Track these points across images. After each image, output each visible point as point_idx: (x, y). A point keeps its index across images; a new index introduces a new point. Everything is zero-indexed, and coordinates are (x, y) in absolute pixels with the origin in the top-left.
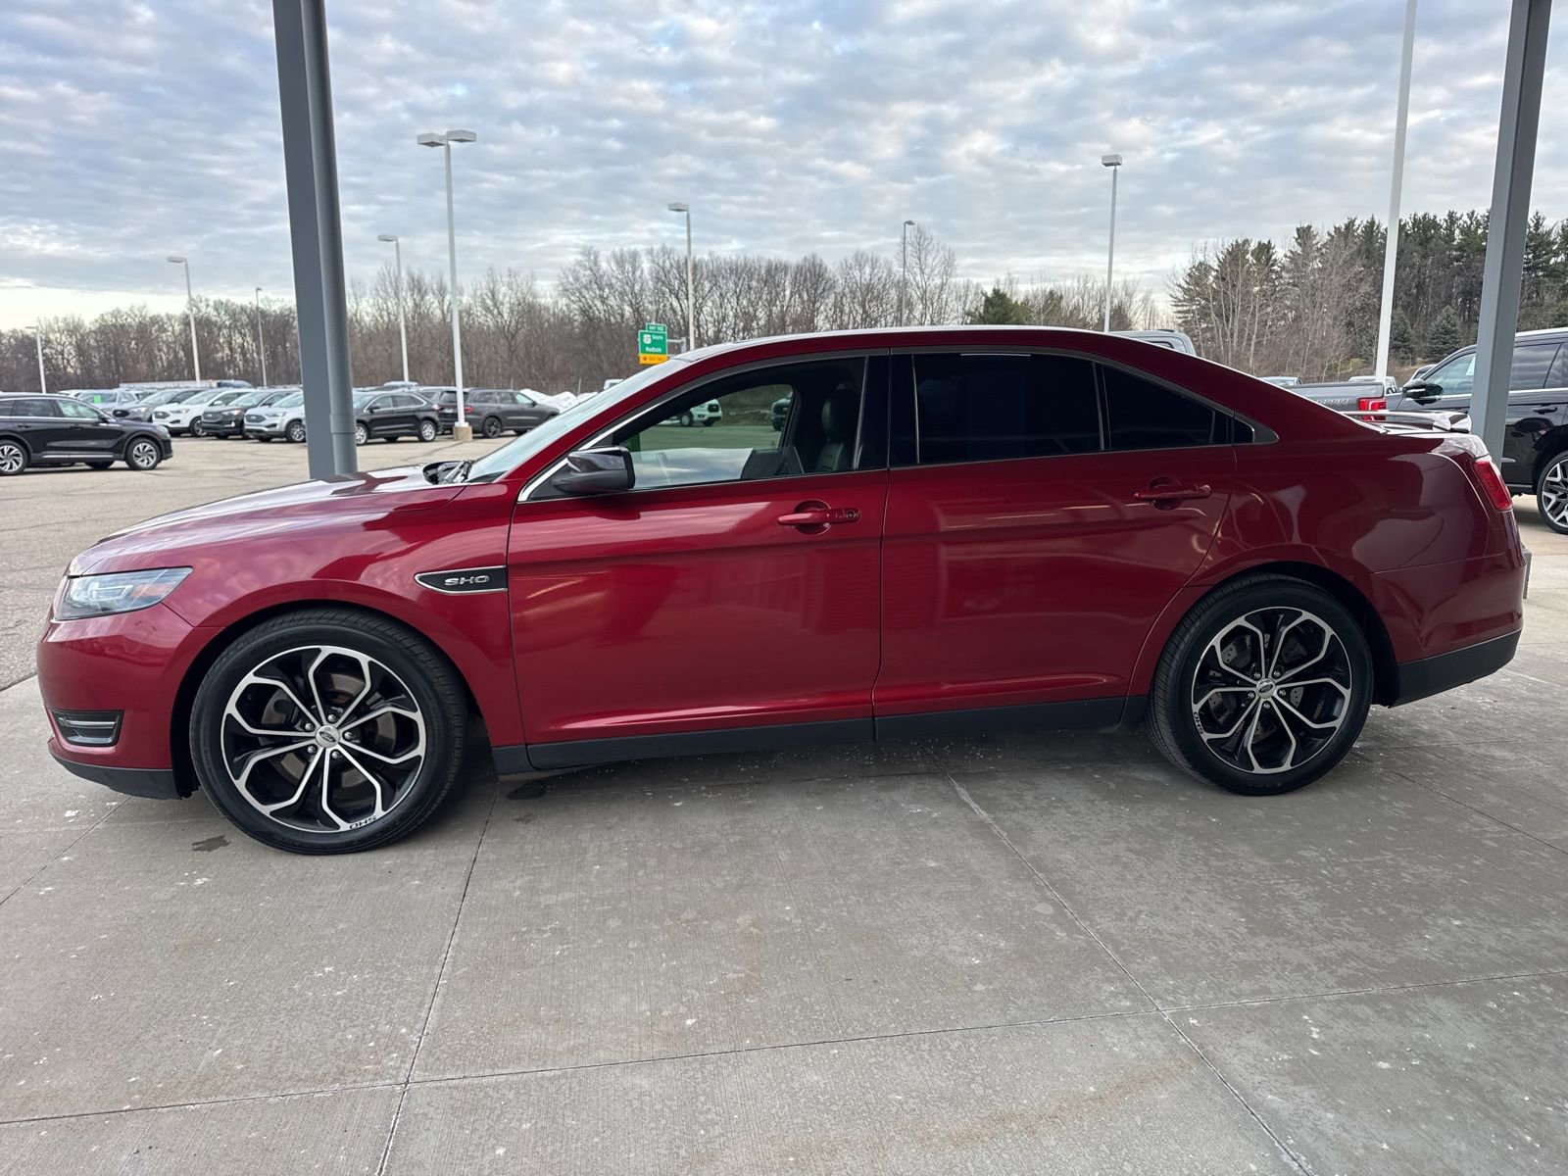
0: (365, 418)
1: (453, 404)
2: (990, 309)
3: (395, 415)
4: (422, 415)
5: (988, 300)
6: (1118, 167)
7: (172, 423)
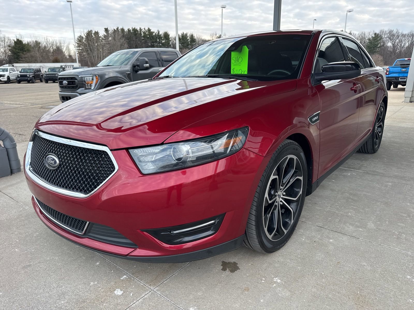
2: (17, 45)
5: (15, 42)
6: (71, 3)
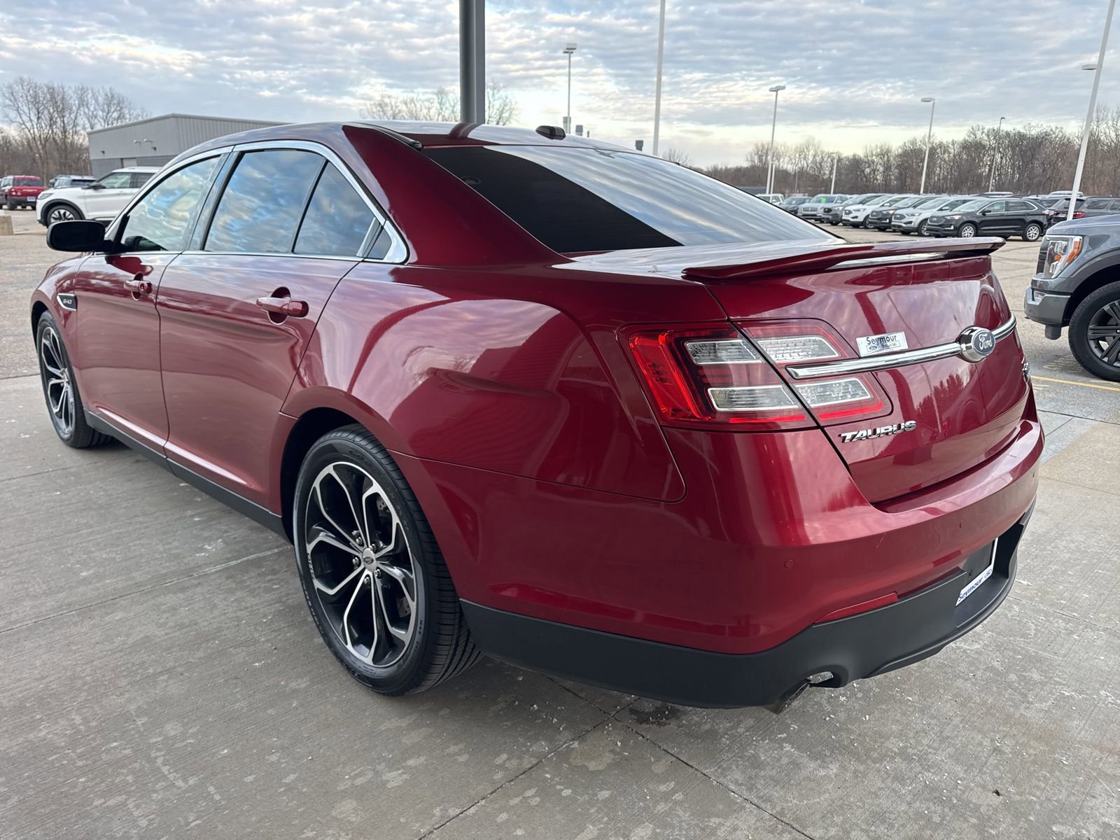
0: (977, 220)
1: (1065, 210)
3: (1005, 218)
4: (1029, 218)
7: (853, 218)
